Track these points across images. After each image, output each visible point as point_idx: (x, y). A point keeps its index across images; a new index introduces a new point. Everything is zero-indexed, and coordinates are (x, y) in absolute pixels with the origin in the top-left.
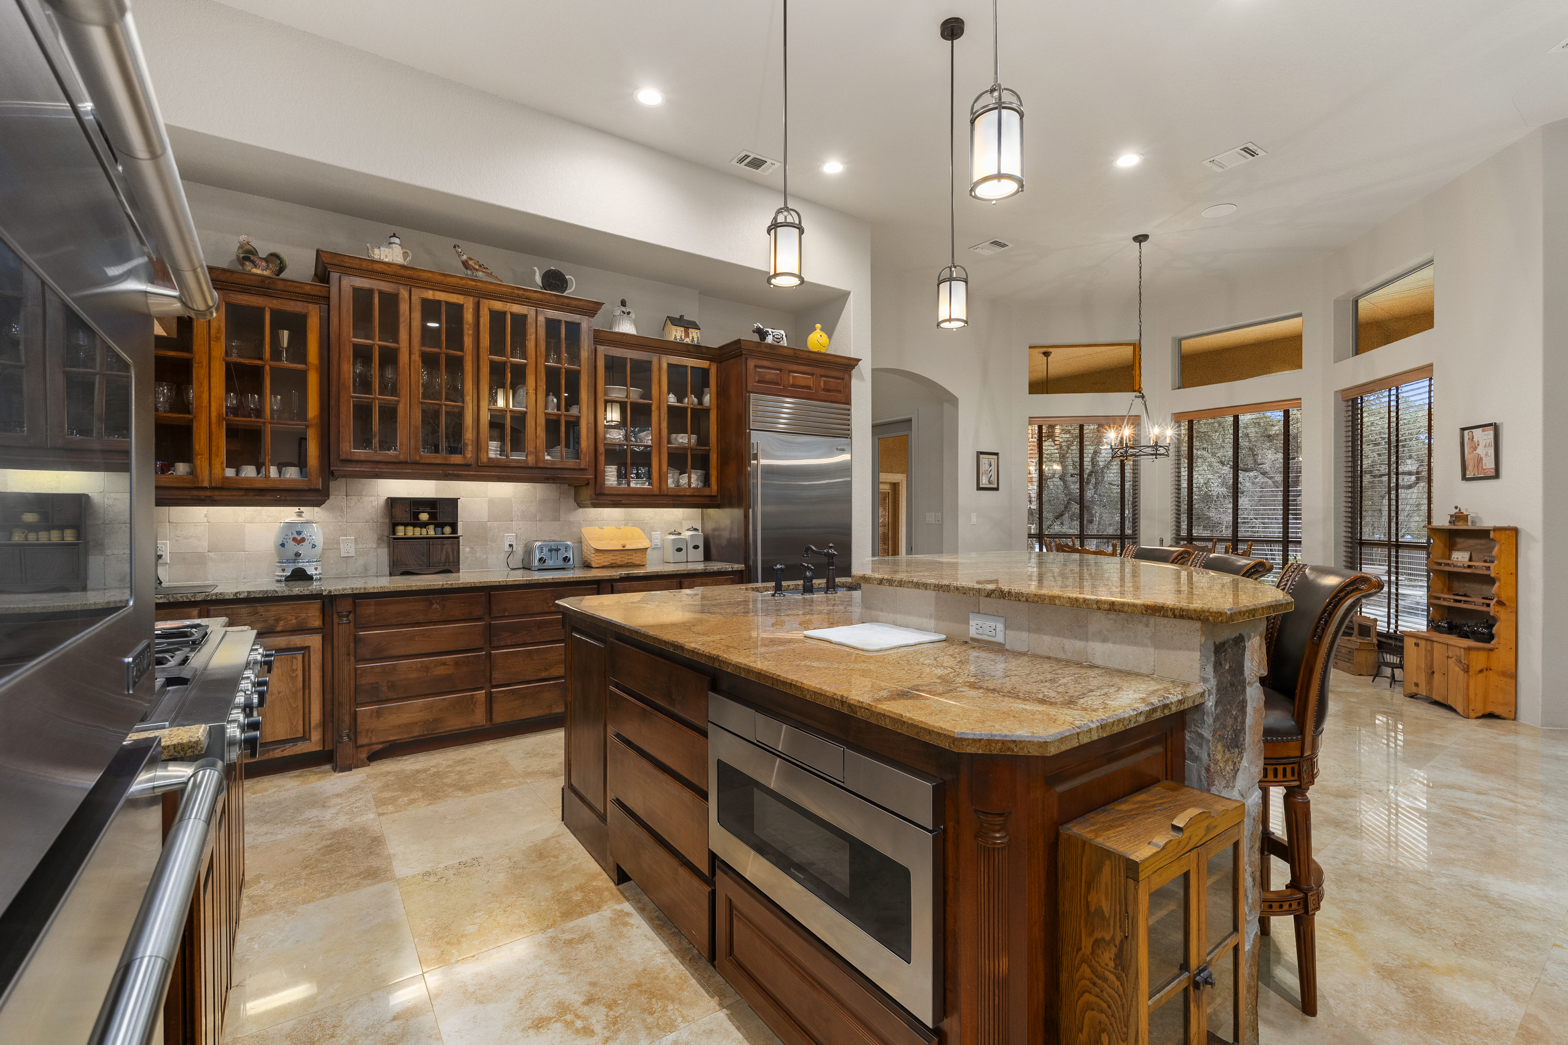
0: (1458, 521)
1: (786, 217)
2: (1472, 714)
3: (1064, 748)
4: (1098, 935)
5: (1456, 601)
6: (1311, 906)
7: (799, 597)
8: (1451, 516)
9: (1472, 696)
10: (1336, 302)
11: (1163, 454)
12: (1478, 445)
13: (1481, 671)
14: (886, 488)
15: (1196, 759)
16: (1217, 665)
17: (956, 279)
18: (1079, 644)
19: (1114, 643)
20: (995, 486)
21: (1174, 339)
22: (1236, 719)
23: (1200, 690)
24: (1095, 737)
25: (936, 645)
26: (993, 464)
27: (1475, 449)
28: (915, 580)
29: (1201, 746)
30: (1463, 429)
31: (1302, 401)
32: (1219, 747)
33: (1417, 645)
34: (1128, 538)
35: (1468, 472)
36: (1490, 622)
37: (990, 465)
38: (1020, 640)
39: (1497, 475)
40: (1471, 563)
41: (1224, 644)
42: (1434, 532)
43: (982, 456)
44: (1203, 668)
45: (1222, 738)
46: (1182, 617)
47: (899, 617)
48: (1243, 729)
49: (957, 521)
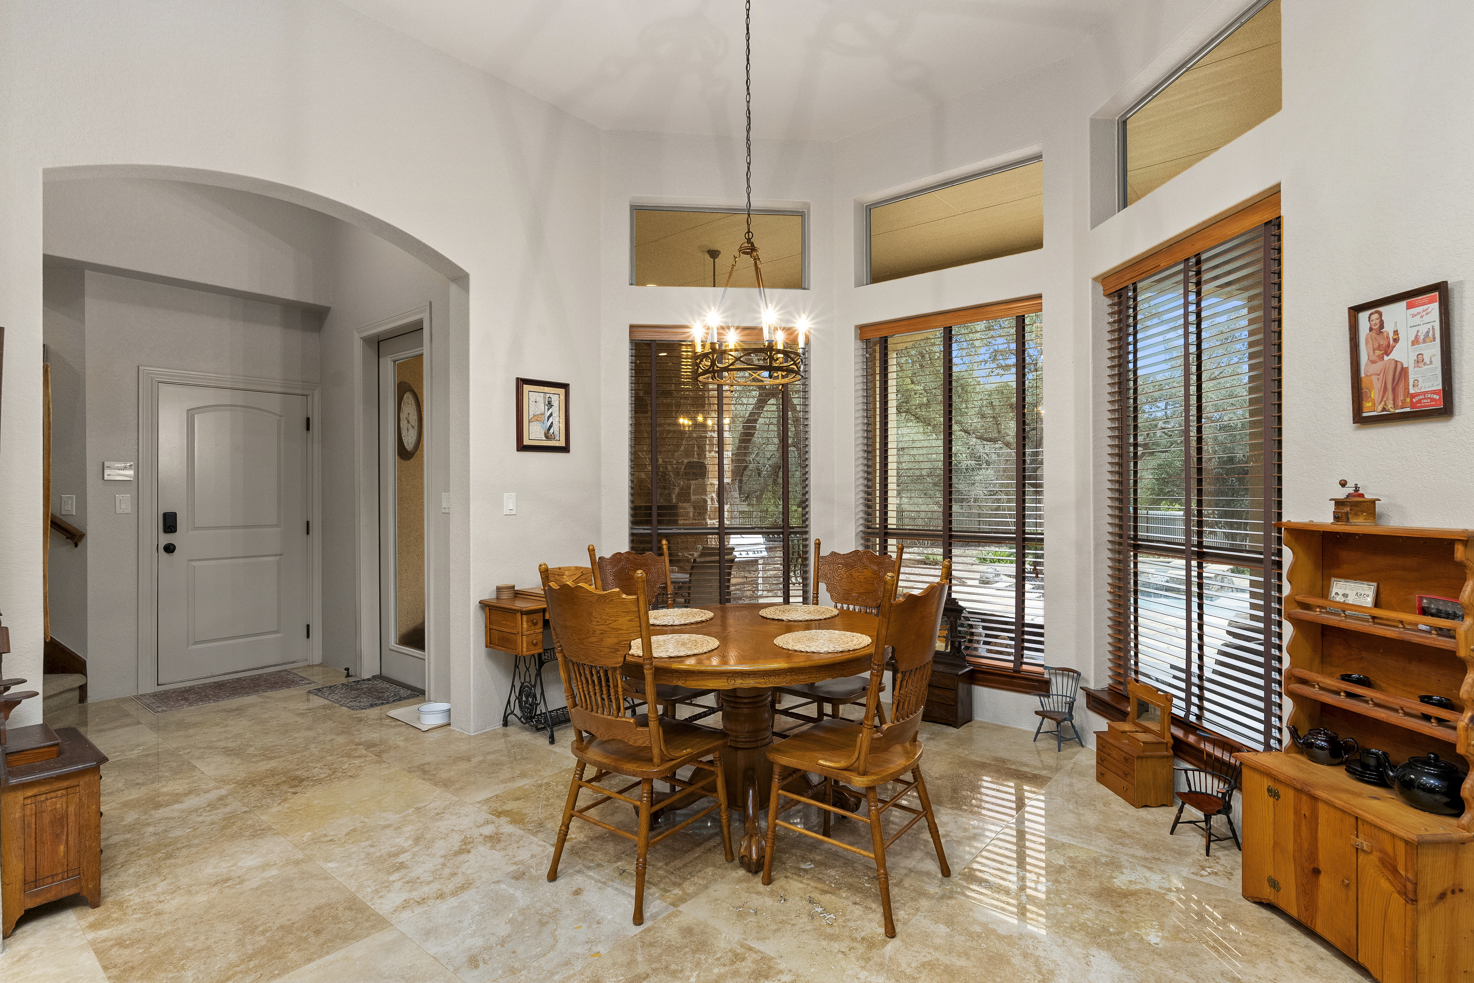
0: (1356, 515)
5: (1350, 695)
8: (1339, 503)
9: (1424, 960)
10: (1094, 123)
12: (1396, 340)
13: (1442, 896)
20: (562, 443)
21: (858, 205)
26: (555, 403)
27: (1387, 350)
30: (1357, 310)
31: (1044, 300)
33: (1273, 794)
34: (795, 533)
35: (1367, 405)
36: (1453, 766)
39: (1447, 408)
40: (1378, 612)
43: (528, 387)
49: (469, 508)
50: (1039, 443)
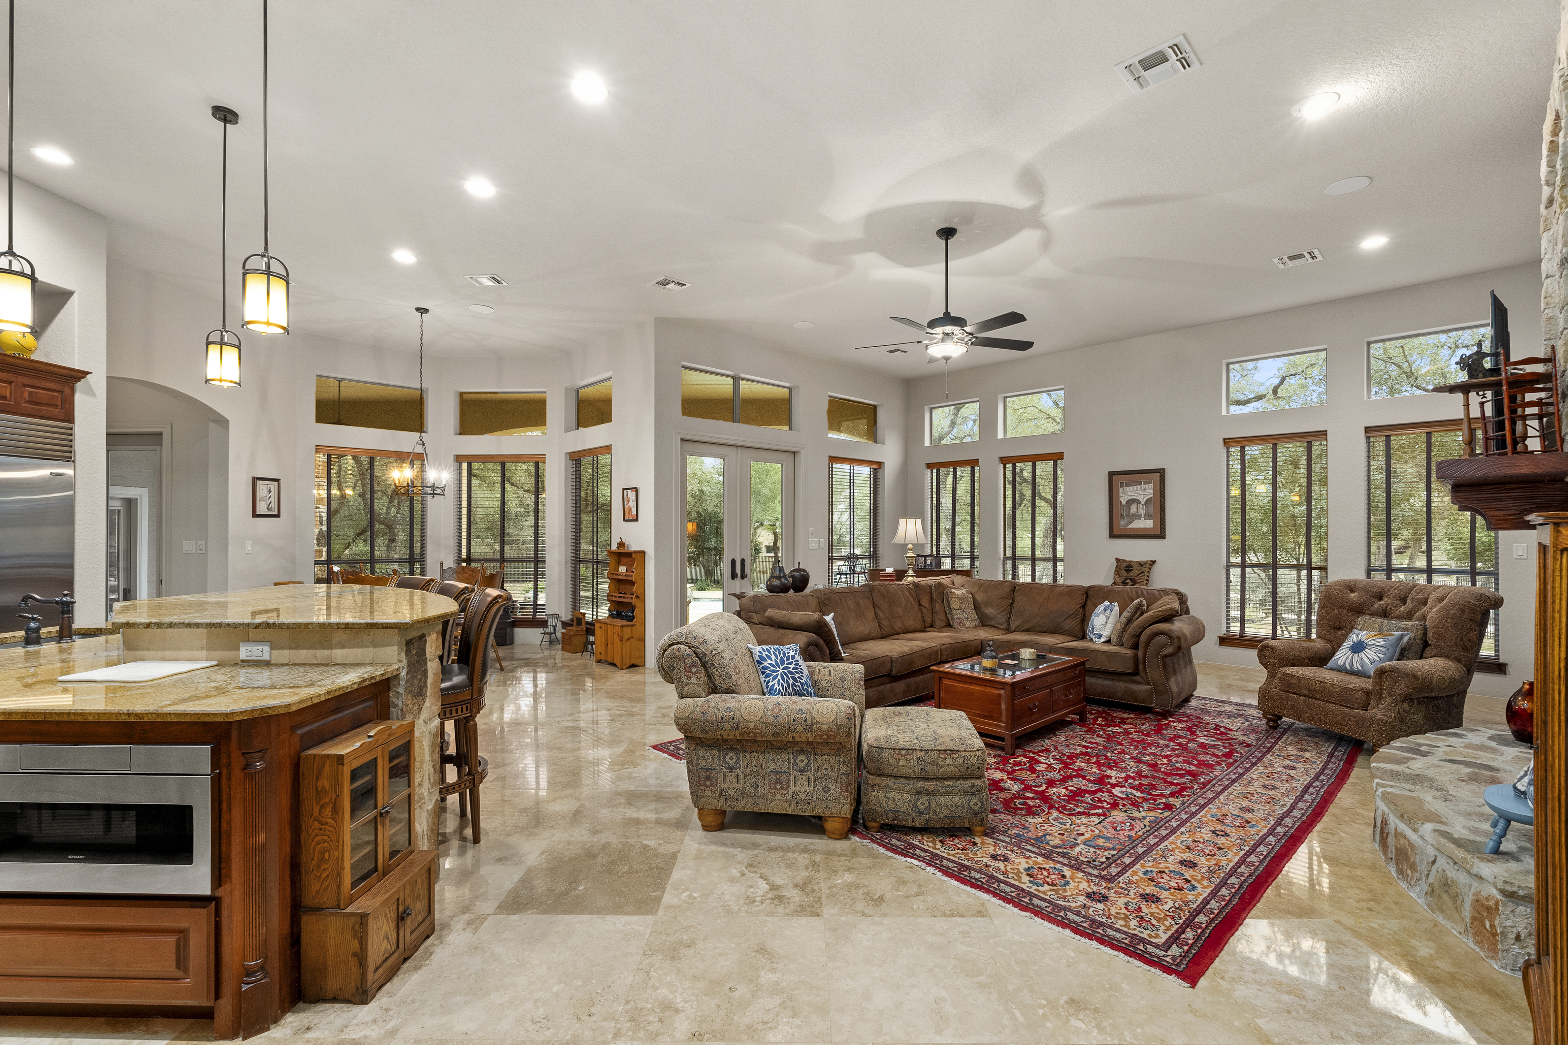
0: (621, 547)
1: (10, 262)
2: (624, 667)
3: (301, 706)
4: (322, 802)
5: (620, 597)
6: (477, 782)
7: (20, 651)
8: (619, 544)
9: (624, 656)
10: (566, 389)
11: (439, 494)
12: (630, 500)
13: (629, 639)
14: (116, 505)
15: (396, 706)
16: (408, 652)
17: (227, 344)
18: (326, 652)
19: (349, 648)
20: (276, 513)
21: (456, 392)
22: (420, 680)
23: (397, 667)
24: (323, 699)
25: (208, 670)
26: (273, 490)
27: (628, 502)
28: (186, 621)
29: (398, 698)
30: (624, 489)
31: (546, 457)
32: (409, 697)
33: (603, 627)
34: (418, 561)
35: (625, 516)
36: (632, 608)
37: (270, 492)
38: (284, 655)
39: (637, 520)
40: (626, 573)
41: (412, 640)
42: (611, 553)
43: (259, 482)
44: (399, 654)
45: (410, 692)
46: (387, 628)
47: (168, 654)
48: (425, 686)
49: (227, 550)
50: (543, 518)
